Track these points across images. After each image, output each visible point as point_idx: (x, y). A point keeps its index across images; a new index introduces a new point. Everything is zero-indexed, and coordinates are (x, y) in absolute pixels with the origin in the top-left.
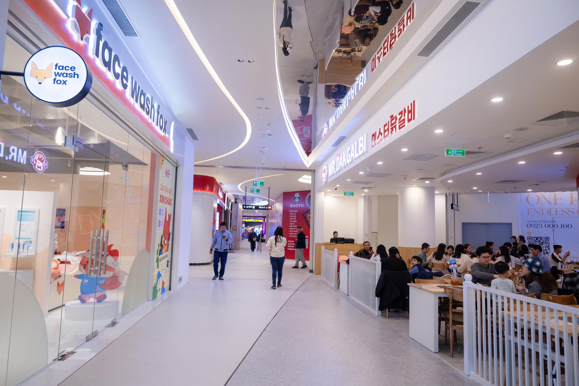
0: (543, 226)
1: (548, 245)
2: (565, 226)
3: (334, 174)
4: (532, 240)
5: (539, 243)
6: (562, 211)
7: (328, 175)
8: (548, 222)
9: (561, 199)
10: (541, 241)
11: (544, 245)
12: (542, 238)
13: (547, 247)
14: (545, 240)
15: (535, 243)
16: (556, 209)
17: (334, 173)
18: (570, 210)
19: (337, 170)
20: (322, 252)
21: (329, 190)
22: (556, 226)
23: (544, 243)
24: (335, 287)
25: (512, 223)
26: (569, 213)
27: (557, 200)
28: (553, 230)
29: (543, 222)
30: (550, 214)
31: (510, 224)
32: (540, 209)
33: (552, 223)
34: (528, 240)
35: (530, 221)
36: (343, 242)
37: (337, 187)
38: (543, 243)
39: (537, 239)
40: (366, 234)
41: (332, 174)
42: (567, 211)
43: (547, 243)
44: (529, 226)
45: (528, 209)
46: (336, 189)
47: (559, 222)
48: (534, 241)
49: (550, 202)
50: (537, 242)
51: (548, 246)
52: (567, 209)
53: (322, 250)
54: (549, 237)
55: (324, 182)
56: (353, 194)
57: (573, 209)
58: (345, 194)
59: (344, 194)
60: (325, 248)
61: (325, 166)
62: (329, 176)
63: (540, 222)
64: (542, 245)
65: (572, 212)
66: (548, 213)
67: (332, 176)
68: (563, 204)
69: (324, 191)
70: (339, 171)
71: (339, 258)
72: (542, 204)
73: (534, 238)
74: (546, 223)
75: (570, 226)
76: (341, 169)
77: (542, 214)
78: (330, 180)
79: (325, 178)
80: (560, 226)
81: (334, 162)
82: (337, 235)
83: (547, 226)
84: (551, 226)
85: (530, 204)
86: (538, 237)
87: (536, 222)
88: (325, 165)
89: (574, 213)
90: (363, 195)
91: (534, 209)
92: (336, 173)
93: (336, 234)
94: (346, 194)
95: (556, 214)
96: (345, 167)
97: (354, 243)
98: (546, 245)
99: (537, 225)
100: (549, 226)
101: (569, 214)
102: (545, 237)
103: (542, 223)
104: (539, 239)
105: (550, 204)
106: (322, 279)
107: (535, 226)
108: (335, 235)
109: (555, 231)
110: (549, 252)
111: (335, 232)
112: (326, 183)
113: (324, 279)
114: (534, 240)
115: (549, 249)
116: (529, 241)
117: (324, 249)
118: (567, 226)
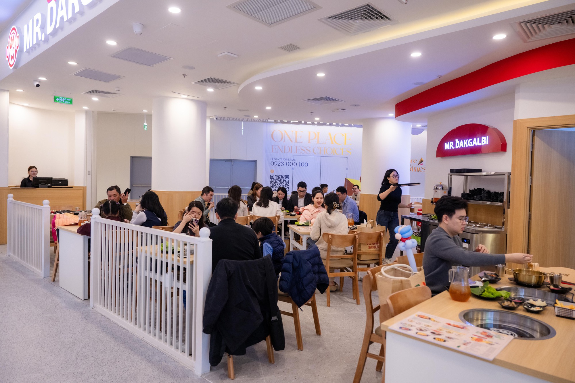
0: (285, 164)
1: (288, 183)
2: (303, 164)
3: (38, 44)
4: (274, 179)
5: (280, 181)
6: (301, 149)
7: (21, 51)
8: (289, 160)
9: (301, 137)
10: (282, 180)
11: (284, 183)
12: (283, 177)
13: (286, 185)
14: (285, 179)
15: (277, 181)
16: (296, 147)
17: (40, 39)
18: (307, 148)
19: (50, 29)
20: (9, 206)
21: (20, 90)
22: (295, 164)
23: (285, 181)
24: (45, 277)
25: (257, 160)
26: (306, 151)
27: (297, 137)
28: (293, 169)
29: (285, 159)
30: (291, 152)
31: (255, 162)
32: (282, 146)
33: (292, 161)
34: (271, 178)
35: (273, 159)
36: (49, 185)
37: (39, 81)
38: (283, 181)
39: (279, 177)
40: (89, 172)
41: (35, 42)
42: (305, 149)
43: (287, 181)
44: (272, 163)
45: (273, 146)
46: (38, 86)
47: (298, 161)
48: (276, 180)
49: (291, 139)
50: (278, 180)
51: (288, 185)
52: (305, 147)
53: (8, 202)
54: (289, 176)
55: (11, 66)
56: (71, 102)
57: (310, 148)
58: (55, 99)
59: (53, 100)
60: (14, 198)
61: (14, 31)
62: (25, 50)
63: (282, 159)
64: (282, 183)
65: (308, 150)
66: (290, 150)
67: (33, 48)
68: (302, 142)
69: (8, 91)
70: (54, 33)
71: (57, 221)
72: (284, 142)
73: (276, 176)
74: (287, 161)
75: (306, 164)
76: (61, 28)
77: (284, 152)
78: (26, 59)
79: (12, 57)
80: (298, 164)
81: (38, 16)
82: (36, 171)
83: (288, 164)
84: (291, 164)
85: (275, 141)
86: (280, 175)
87: (279, 160)
88: (14, 29)
89: (310, 151)
90: (86, 108)
91: (278, 146)
92: (46, 40)
93: (34, 169)
94: (57, 99)
95: (296, 153)
96: (71, 21)
97: (67, 185)
98: (286, 184)
99: (279, 163)
100: (289, 164)
101: (306, 153)
102: (286, 175)
103: (284, 161)
104: (281, 178)
105: (292, 141)
106: (9, 256)
107: (278, 163)
108: (33, 171)
109: (294, 169)
110: (288, 191)
111: (30, 168)
112: (15, 67)
113: (16, 258)
114: (276, 178)
115: (288, 187)
116: (272, 180)
117: (12, 199)
118: (305, 164)
